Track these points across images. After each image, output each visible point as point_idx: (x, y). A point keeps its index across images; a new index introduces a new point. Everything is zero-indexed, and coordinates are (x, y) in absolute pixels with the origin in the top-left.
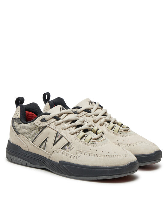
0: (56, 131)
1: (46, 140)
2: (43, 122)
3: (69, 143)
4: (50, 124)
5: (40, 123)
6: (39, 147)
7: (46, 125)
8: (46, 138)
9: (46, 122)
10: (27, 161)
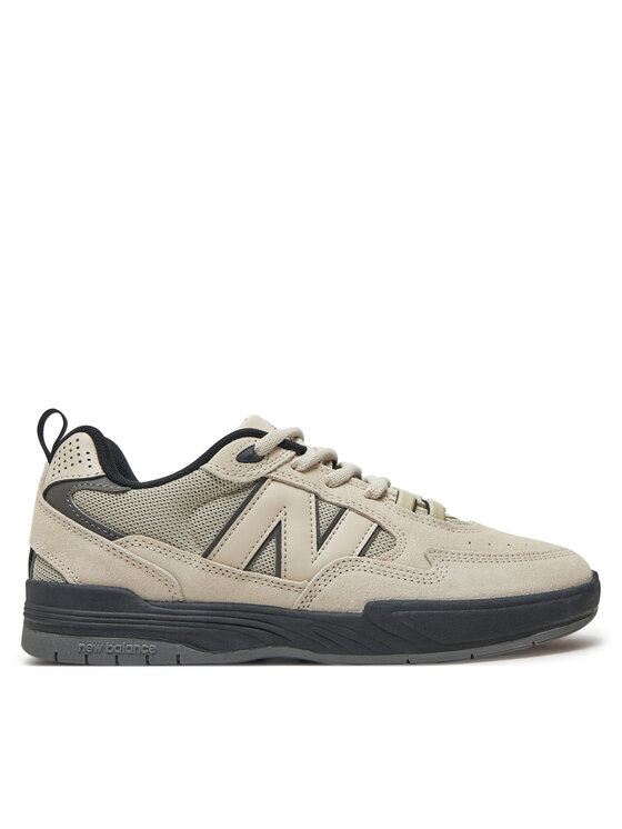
0: (310, 492)
1: (276, 533)
2: (250, 465)
3: (379, 528)
4: (280, 470)
5: (237, 469)
6: (245, 570)
7: (263, 473)
8: (274, 524)
9: (260, 463)
10: (180, 642)
